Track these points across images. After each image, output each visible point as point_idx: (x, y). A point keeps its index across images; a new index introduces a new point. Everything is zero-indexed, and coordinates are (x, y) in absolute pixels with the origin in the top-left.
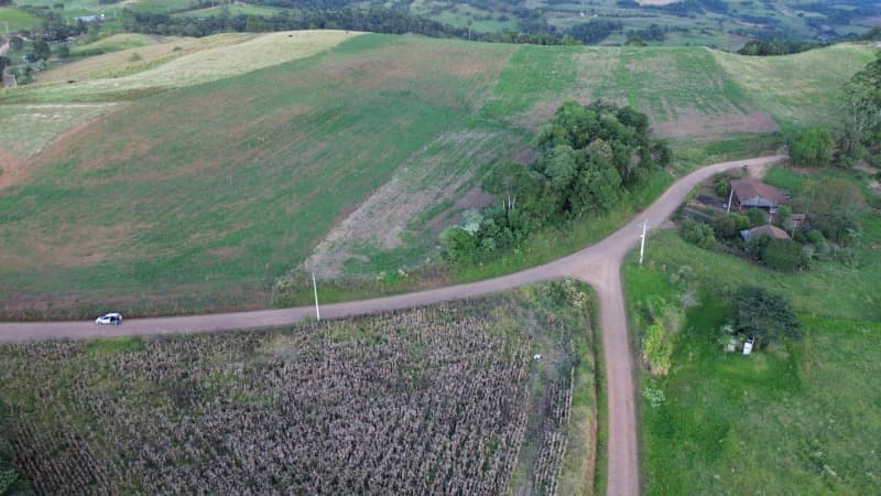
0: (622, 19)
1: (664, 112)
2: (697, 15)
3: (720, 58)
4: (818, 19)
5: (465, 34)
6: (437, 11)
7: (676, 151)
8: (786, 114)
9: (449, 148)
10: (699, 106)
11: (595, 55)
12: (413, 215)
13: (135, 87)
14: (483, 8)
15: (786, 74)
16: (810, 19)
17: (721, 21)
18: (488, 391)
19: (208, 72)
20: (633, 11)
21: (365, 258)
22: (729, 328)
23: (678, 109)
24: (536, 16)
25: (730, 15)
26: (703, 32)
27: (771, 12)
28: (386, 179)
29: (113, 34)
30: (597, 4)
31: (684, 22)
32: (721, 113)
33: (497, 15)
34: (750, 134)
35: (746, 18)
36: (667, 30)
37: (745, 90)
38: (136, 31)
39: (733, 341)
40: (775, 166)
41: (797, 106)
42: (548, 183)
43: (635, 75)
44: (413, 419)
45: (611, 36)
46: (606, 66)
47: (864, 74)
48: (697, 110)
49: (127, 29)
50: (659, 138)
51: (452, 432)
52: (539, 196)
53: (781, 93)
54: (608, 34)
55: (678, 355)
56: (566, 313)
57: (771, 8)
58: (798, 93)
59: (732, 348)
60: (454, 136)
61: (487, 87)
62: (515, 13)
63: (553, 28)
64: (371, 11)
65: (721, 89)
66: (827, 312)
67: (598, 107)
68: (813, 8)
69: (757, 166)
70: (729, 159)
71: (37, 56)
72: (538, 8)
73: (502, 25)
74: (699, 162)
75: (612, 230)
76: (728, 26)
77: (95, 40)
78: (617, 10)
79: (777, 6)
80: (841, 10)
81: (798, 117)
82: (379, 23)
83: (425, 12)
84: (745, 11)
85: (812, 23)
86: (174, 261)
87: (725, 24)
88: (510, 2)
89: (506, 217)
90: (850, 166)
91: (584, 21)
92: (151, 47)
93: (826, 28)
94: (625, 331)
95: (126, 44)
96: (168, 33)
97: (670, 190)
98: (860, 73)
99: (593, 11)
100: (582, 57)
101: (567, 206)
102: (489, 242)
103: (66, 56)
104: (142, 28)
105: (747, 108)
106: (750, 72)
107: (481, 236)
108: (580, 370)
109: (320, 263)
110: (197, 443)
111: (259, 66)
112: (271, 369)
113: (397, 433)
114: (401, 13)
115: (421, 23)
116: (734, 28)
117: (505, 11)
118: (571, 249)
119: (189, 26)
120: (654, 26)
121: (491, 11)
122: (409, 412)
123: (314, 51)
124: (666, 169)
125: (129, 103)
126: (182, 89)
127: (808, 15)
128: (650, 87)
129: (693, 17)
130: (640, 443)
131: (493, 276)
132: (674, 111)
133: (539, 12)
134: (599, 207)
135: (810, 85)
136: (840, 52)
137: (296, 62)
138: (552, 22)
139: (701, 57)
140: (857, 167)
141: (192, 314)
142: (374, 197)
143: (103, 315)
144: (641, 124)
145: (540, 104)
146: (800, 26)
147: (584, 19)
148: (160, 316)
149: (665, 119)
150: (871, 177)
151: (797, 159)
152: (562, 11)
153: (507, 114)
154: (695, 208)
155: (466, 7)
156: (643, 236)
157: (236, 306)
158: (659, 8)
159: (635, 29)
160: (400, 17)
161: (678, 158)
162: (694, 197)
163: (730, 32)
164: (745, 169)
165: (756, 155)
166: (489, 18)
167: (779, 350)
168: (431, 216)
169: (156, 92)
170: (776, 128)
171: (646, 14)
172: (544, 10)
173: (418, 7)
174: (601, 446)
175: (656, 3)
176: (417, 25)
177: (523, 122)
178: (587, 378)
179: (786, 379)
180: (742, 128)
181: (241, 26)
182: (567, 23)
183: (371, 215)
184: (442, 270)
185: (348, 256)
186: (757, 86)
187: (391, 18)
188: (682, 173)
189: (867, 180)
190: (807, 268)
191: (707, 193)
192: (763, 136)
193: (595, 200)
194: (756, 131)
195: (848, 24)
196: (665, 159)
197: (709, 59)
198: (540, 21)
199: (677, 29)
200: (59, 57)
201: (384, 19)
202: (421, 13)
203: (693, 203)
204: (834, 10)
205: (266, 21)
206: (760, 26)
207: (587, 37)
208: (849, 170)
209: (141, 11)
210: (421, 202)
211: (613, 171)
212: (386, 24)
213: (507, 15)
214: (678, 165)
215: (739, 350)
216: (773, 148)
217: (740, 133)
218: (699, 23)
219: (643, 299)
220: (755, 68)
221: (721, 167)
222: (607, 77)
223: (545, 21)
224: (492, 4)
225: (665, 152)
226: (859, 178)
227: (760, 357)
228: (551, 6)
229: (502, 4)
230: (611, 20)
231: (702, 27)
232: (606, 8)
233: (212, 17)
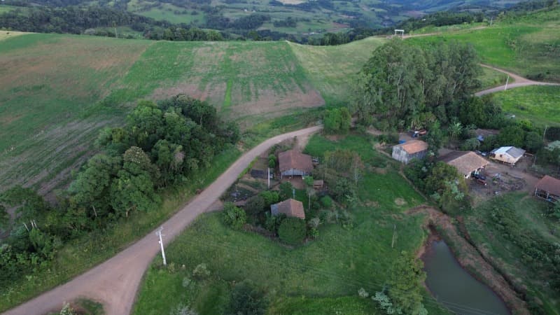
0: (270, 14)
2: (316, 10)
4: (381, 12)
6: (147, 8)
14: (181, 6)
16: (378, 12)
17: (329, 14)
20: (278, 8)
24: (216, 12)
25: (335, 11)
26: (318, 22)
27: (357, 9)
30: (258, 3)
33: (190, 11)
35: (345, 13)
36: (297, 21)
45: (264, 25)
54: (262, 23)
57: (358, 6)
62: (202, 9)
63: (228, 20)
68: (380, 6)
72: (217, 6)
73: (194, 17)
76: (336, 18)
78: (269, 7)
79: (361, 6)
80: (394, 7)
83: (138, 9)
84: (343, 8)
85: (380, 15)
87: (332, 16)
88: (198, 3)
91: (247, 15)
93: (387, 18)
99: (254, 8)
115: (129, 17)
117: (195, 8)
120: (289, 18)
121: (186, 8)
127: (377, 10)
129: (314, 12)
133: (218, 9)
138: (227, 15)
146: (373, 16)
147: (247, 13)
152: (233, 8)
155: (168, 5)
158: (295, 6)
159: (279, 20)
163: (334, 22)
166: (184, 13)
171: (286, 10)
172: (222, 7)
173: (133, 5)
175: (293, 3)
176: (127, 19)
182: (236, 16)
195: (398, 15)
198: (219, 15)
199: (303, 20)
202: (134, 9)
204: (390, 8)
206: (352, 17)
207: (250, 26)
212: (102, 18)
213: (197, 11)
218: (316, 16)
223: (222, 14)
224: (186, 3)
228: (227, 5)
229: (193, 3)
230: (264, 14)
231: (318, 18)
232: (262, 6)
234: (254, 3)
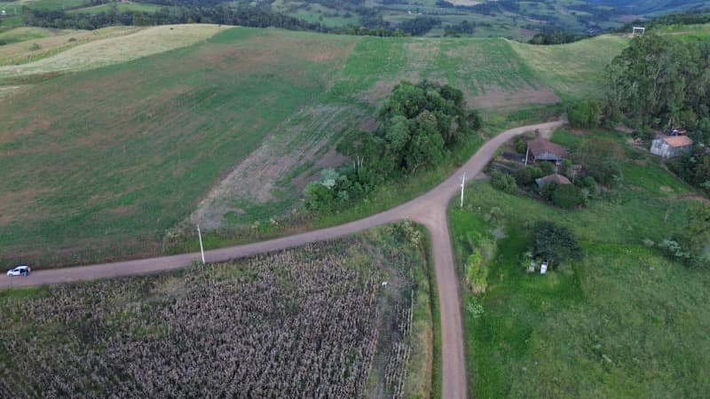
0: (441, 17)
1: (474, 88)
2: (498, 14)
3: (515, 46)
4: (585, 17)
5: (317, 28)
6: (294, 9)
7: (485, 119)
8: (565, 89)
9: (308, 118)
10: (501, 84)
11: (421, 44)
12: (281, 175)
13: (35, 72)
14: (332, 7)
15: (564, 58)
16: (580, 17)
17: (514, 18)
18: (346, 313)
19: (100, 59)
20: (448, 10)
21: (241, 211)
22: (529, 254)
23: (485, 86)
24: (373, 14)
25: (521, 14)
26: (502, 27)
27: (551, 11)
28: (257, 145)
29: (14, 27)
30: (422, 4)
31: (488, 19)
32: (518, 89)
33: (343, 12)
34: (539, 104)
35: (534, 16)
36: (475, 25)
37: (535, 71)
38: (35, 25)
39: (533, 264)
40: (559, 129)
41: (573, 83)
42: (388, 146)
43: (452, 60)
44: (286, 340)
45: (433, 30)
46: (430, 52)
47: (621, 57)
48: (500, 87)
49: (27, 24)
50: (472, 109)
51: (318, 349)
52: (382, 156)
53: (561, 73)
54: (430, 28)
55: (492, 277)
56: (405, 248)
57: (552, 8)
58: (573, 73)
59: (532, 269)
60: (312, 109)
61: (337, 70)
62: (357, 11)
63: (388, 24)
64: (239, 8)
65: (517, 70)
66: (599, 238)
67: (425, 85)
68: (582, 8)
69: (546, 129)
70: (524, 125)
72: (375, 8)
73: (347, 21)
74: (503, 127)
75: (438, 181)
76: (521, 22)
78: (437, 9)
79: (556, 6)
80: (602, 10)
81: (573, 91)
82: (246, 18)
83: (285, 9)
84: (532, 11)
85: (582, 20)
86: (77, 220)
87: (517, 21)
88: (353, 3)
89: (357, 174)
90: (613, 128)
91: (411, 18)
92: (50, 39)
93: (592, 23)
94: (451, 260)
95: (26, 36)
96: (63, 26)
97: (482, 149)
98: (619, 57)
100: (412, 46)
101: (403, 164)
102: (344, 194)
104: (41, 22)
105: (537, 85)
106: (537, 57)
107: (337, 190)
108: (418, 292)
109: (204, 215)
110: (102, 372)
111: (144, 54)
112: (164, 306)
113: (274, 352)
114: (264, 10)
115: (281, 19)
116: (524, 23)
117: (349, 9)
118: (408, 197)
119: (82, 21)
120: (465, 22)
121: (338, 10)
122: (282, 335)
123: (192, 41)
124: (478, 132)
125: (30, 86)
126: (77, 73)
127: (579, 13)
128: (463, 69)
129: (494, 15)
130: (466, 346)
131: (347, 221)
132: (482, 88)
133: (376, 10)
134: (428, 164)
135: (582, 67)
136: (602, 42)
137: (177, 50)
138: (386, 18)
139: (501, 45)
140: (617, 129)
141: (94, 263)
142: (247, 160)
143: (13, 268)
144: (458, 98)
145: (379, 84)
146: (573, 22)
147: (411, 16)
148: (65, 266)
149: (477, 95)
150: (628, 135)
151: (574, 124)
152: (394, 10)
153: (353, 92)
154: (500, 162)
155: (317, 6)
156: (462, 185)
157: (132, 255)
158: (469, 8)
159: (451, 25)
160: (264, 14)
161: (487, 124)
162: (500, 154)
163: (522, 27)
164: (537, 131)
165: (545, 121)
166: (336, 15)
167: (566, 269)
168: (296, 175)
169: (54, 76)
170: (559, 100)
171: (459, 12)
172: (380, 9)
173: (278, 6)
174: (436, 351)
175: (466, 4)
176: (278, 20)
177: (366, 98)
178: (423, 298)
179: (572, 291)
180: (533, 100)
181: (128, 20)
182: (398, 19)
183: (245, 175)
184: (306, 218)
185: (228, 210)
186: (542, 68)
187: (256, 14)
188: (491, 136)
189: (625, 138)
190: (584, 206)
191: (510, 151)
192: (549, 106)
193: (425, 158)
194: (543, 102)
195: (608, 20)
196: (477, 125)
197: (508, 47)
199: (482, 24)
201: (251, 15)
202: (281, 11)
203: (500, 159)
204: (597, 10)
205: (150, 17)
206: (544, 22)
207: (415, 31)
208: (611, 130)
209: (40, 9)
210: (288, 163)
211: (438, 135)
212: (252, 20)
213: (351, 13)
214: (487, 129)
215: (538, 270)
216: (557, 116)
217: (531, 104)
218: (499, 20)
219: (464, 234)
220: (540, 53)
221: (519, 131)
222: (430, 62)
223: (381, 17)
224: (338, 4)
225: (477, 120)
226: (619, 136)
227: (553, 275)
228: (386, 6)
229: (346, 4)
230: (433, 17)
231: (501, 23)
232: (428, 7)
233: (103, 14)
234: (416, 4)
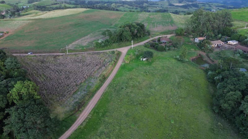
0: (168, 9)
1: (154, 26)
2: (190, 8)
6: (119, 6)
11: (143, 14)
14: (131, 5)
20: (172, 7)
24: (145, 8)
29: (31, 10)
31: (185, 10)
32: (167, 26)
33: (135, 8)
36: (179, 12)
37: (175, 22)
38: (37, 10)
43: (151, 18)
48: (162, 26)
49: (35, 9)
57: (211, 6)
62: (140, 7)
63: (149, 11)
65: (169, 22)
71: (12, 15)
77: (27, 12)
78: (168, 7)
79: (212, 6)
91: (158, 9)
92: (40, 12)
95: (34, 13)
96: (45, 10)
99: (161, 7)
100: (140, 15)
103: (19, 15)
104: (38, 9)
105: (173, 25)
106: (178, 18)
117: (137, 6)
120: (176, 11)
125: (34, 21)
127: (220, 8)
129: (188, 9)
133: (146, 7)
149: (154, 28)
152: (152, 7)
155: (127, 6)
158: (180, 6)
166: (132, 8)
171: (176, 8)
172: (147, 6)
173: (113, 6)
182: (153, 10)
197: (170, 15)
198: (146, 9)
199: (183, 12)
200: (18, 15)
209: (38, 5)
213: (138, 8)
217: (169, 30)
223: (147, 9)
224: (134, 4)
228: (150, 6)
229: (136, 5)
230: (165, 9)
232: (165, 6)
233: (57, 7)
234: (162, 5)
